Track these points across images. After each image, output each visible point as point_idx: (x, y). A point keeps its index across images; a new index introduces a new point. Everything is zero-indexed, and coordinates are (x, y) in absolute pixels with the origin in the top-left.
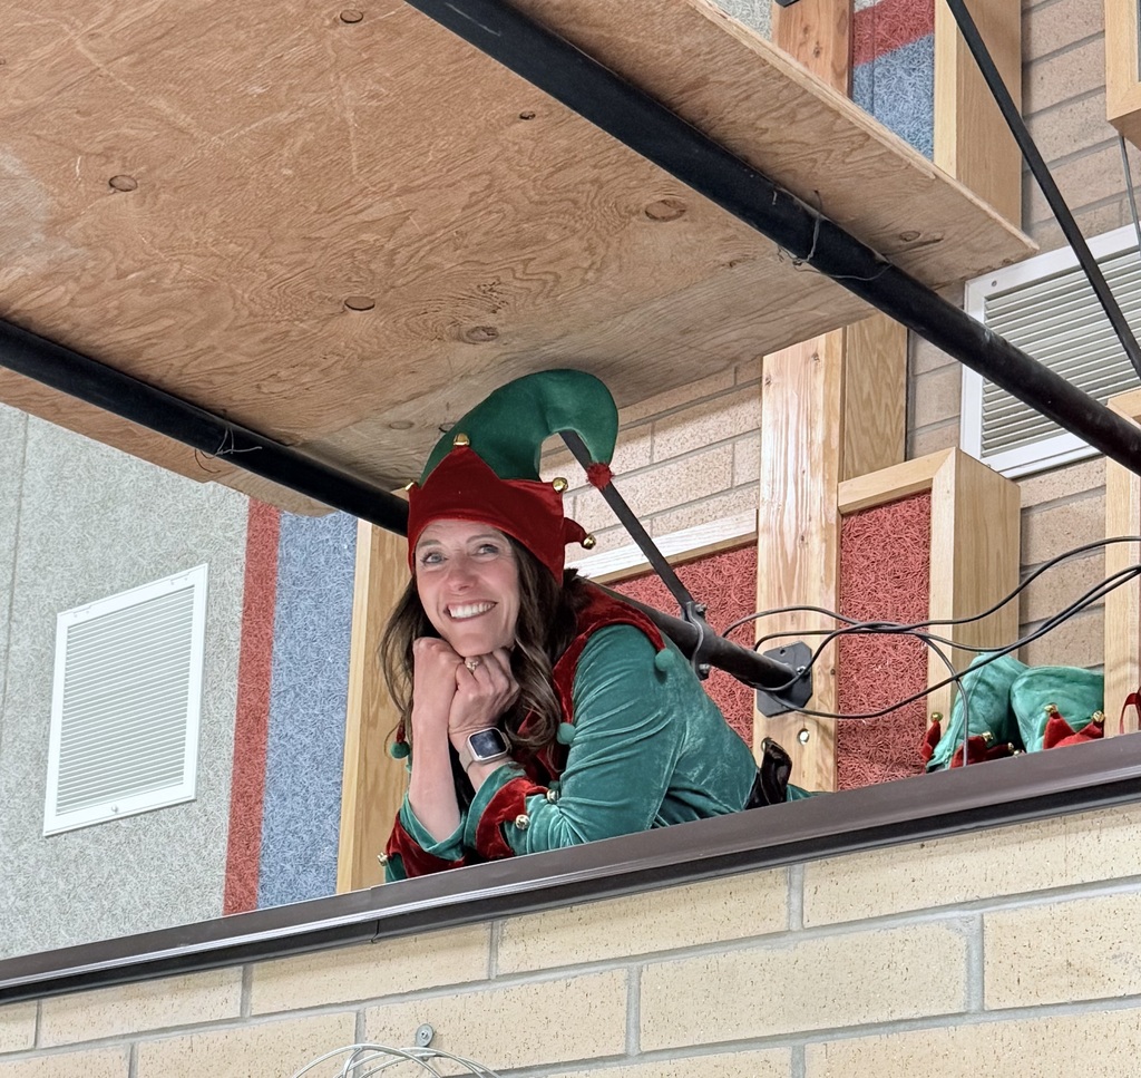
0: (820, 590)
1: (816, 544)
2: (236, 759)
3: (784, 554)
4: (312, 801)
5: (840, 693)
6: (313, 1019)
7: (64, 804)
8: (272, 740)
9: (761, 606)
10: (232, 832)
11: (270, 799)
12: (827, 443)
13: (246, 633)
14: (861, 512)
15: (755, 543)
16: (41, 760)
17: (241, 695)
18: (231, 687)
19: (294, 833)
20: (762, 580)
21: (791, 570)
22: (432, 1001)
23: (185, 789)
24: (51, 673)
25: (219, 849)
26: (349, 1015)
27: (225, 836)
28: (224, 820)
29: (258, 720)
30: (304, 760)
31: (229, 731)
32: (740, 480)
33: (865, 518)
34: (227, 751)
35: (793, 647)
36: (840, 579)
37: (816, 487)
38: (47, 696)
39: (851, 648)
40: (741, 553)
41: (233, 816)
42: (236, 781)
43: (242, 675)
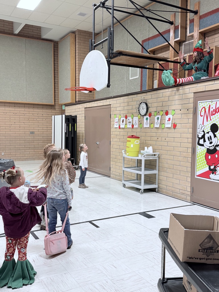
7: (131, 78)
11: (143, 77)
16: (129, 75)
22: (144, 96)
23: (138, 77)
28: (140, 79)
34: (140, 74)
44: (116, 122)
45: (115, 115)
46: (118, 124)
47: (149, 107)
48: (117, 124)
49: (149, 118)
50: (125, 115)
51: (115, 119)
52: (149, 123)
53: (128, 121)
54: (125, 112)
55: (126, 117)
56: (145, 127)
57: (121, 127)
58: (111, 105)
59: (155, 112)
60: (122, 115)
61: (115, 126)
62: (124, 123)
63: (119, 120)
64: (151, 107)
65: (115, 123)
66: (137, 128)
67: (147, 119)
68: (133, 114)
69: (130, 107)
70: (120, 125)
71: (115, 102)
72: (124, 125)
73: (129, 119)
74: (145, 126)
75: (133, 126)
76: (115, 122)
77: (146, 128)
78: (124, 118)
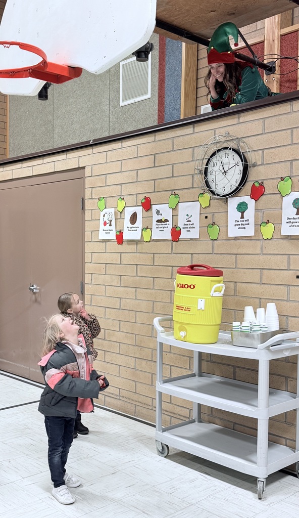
0: (277, 50)
1: (276, 42)
2: (159, 89)
3: (270, 44)
4: (175, 96)
5: (281, 70)
6: (207, 132)
7: (124, 100)
8: (166, 85)
9: (265, 54)
10: (159, 103)
11: (166, 97)
12: (278, 22)
13: (160, 64)
14: (285, 35)
15: (264, 42)
16: (118, 92)
17: (159, 77)
18: (157, 75)
19: (171, 103)
20: (265, 49)
21: (271, 47)
22: (228, 128)
23: (149, 96)
24: (120, 74)
25: (156, 107)
26: (213, 131)
27: (157, 104)
28: (157, 101)
29: (163, 81)
30: (173, 89)
31: (157, 84)
32: (258, 28)
33: (286, 36)
34: (157, 88)
35: (272, 62)
36: (281, 48)
37: (276, 31)
38: (119, 79)
39: (283, 61)
40: (261, 44)
41: (159, 100)
42: (159, 93)
43: (159, 73)
44: (105, 224)
45: (99, 199)
46: (113, 227)
47: (254, 165)
48: (110, 228)
49: (251, 203)
50: (143, 196)
51: (102, 214)
52: (252, 221)
53: (156, 217)
54: (143, 189)
55: (147, 205)
56: (231, 235)
57: (125, 238)
58: (84, 168)
59: (282, 179)
60: (130, 200)
61: (102, 236)
62: (139, 223)
63: (119, 215)
64: (262, 164)
65: (102, 226)
66: (196, 239)
67: (242, 207)
68: (177, 192)
69: (165, 171)
70: (121, 233)
71: (101, 158)
72: (140, 230)
73: (158, 212)
74: (233, 232)
75: (176, 234)
76: (102, 222)
77: (236, 238)
78: (139, 210)
